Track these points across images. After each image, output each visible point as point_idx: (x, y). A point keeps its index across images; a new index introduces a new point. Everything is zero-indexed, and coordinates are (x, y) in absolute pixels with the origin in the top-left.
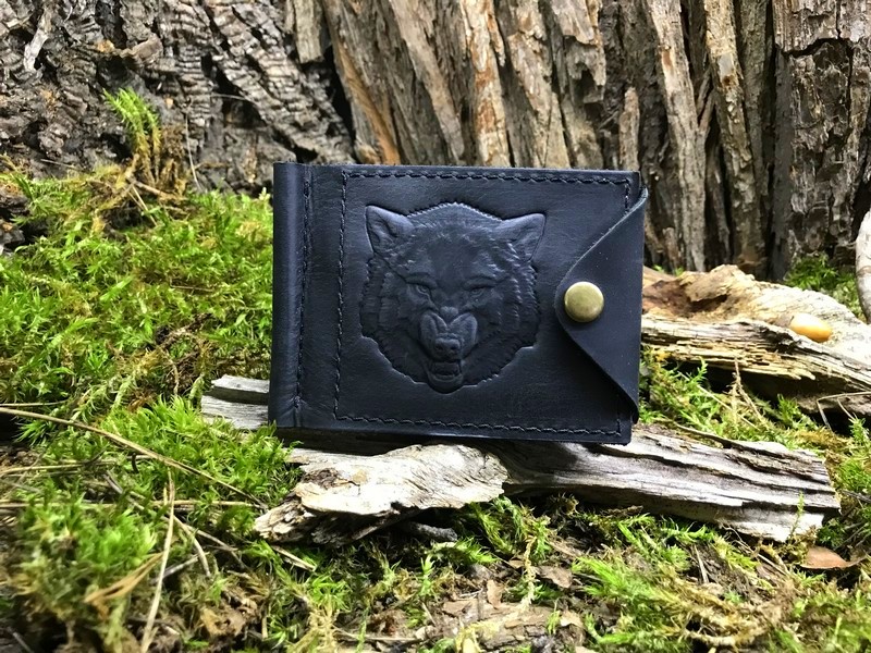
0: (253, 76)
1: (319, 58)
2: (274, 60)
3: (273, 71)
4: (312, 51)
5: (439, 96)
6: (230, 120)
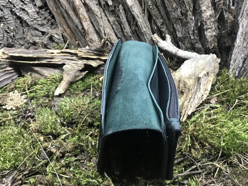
0: (25, 13)
1: (42, 5)
2: (29, 8)
3: (29, 11)
4: (40, 3)
5: (71, 13)
6: (24, 25)
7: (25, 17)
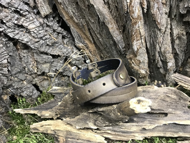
0: (22, 31)
1: (50, 12)
2: (30, 21)
4: (47, 11)
5: (113, 27)
6: (19, 47)
7: (25, 38)
